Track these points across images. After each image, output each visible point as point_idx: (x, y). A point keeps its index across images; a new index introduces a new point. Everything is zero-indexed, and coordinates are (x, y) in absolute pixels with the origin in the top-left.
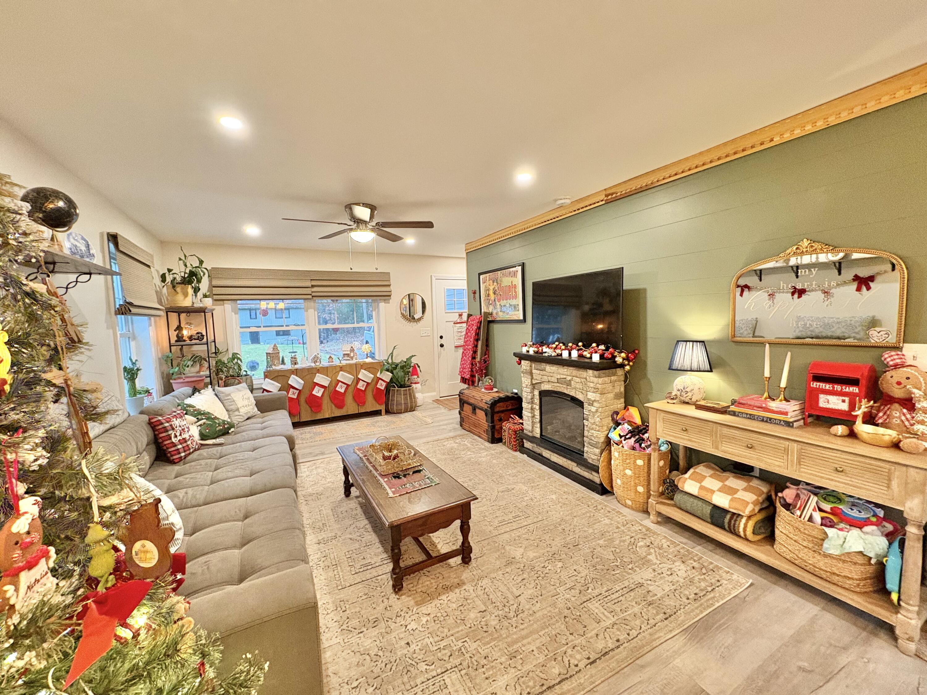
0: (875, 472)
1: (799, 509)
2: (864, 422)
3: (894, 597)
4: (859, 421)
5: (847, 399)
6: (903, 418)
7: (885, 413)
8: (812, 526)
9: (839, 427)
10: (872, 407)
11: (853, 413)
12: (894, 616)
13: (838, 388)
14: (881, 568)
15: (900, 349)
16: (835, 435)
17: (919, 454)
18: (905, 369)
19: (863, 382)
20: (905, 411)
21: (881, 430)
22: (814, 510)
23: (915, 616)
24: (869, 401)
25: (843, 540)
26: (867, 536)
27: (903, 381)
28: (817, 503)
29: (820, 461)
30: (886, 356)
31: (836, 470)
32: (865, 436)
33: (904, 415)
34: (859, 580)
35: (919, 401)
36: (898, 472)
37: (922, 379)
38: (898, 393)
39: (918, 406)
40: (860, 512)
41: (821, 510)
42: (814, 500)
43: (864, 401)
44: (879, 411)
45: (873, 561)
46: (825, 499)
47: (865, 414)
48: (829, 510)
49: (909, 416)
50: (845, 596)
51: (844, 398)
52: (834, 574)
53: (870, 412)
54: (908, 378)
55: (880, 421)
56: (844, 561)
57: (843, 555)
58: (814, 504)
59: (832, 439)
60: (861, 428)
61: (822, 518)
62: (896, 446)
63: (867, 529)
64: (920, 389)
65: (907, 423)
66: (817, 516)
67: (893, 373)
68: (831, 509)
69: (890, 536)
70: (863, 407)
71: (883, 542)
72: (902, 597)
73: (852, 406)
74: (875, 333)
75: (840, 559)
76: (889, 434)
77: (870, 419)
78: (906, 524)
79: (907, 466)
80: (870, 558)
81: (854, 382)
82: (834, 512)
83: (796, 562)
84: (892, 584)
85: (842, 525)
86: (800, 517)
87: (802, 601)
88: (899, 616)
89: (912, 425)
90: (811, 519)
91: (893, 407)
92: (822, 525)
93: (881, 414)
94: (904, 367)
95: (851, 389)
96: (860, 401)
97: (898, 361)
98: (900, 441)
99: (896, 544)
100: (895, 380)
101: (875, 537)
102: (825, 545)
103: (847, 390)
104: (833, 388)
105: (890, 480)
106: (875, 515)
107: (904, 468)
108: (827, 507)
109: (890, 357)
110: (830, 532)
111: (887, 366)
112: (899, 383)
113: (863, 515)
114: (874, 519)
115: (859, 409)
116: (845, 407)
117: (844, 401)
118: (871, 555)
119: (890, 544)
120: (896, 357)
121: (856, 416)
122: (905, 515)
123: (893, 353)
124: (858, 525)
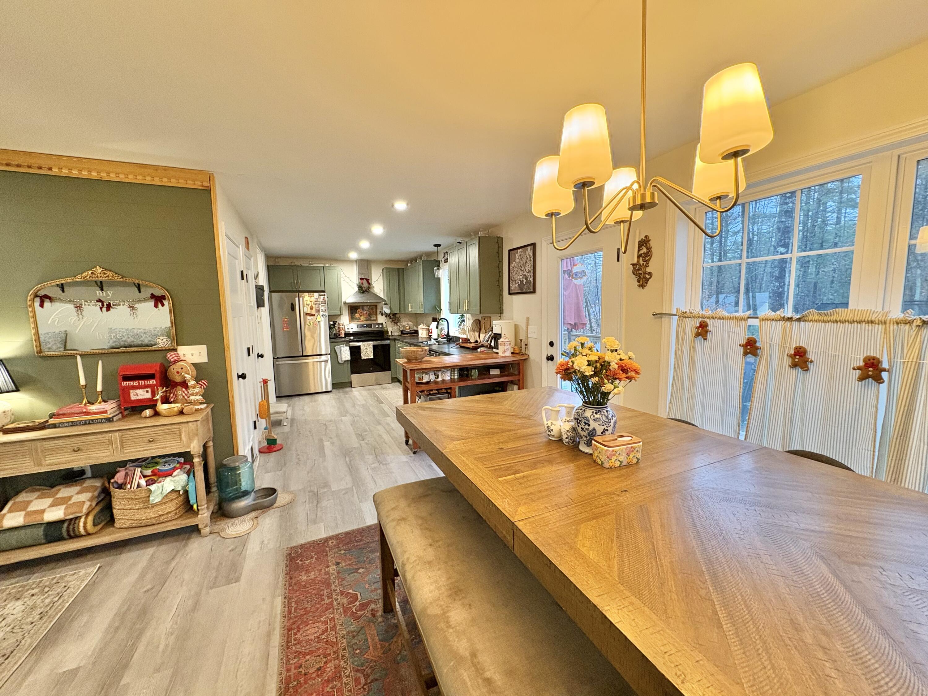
0: (171, 433)
1: (129, 483)
2: (163, 403)
3: (195, 507)
4: (159, 403)
5: (149, 390)
6: (184, 394)
7: (174, 394)
8: (140, 490)
9: (147, 411)
10: (166, 391)
11: (155, 398)
12: (197, 518)
13: (142, 383)
14: (186, 492)
15: (176, 350)
16: (145, 418)
17: (193, 413)
18: (180, 363)
19: (157, 376)
20: (184, 389)
21: (173, 405)
22: (140, 478)
23: (206, 510)
24: (163, 388)
25: (161, 488)
26: (175, 478)
27: (180, 370)
28: (141, 472)
29: (138, 440)
30: (169, 356)
31: (150, 441)
32: (164, 412)
33: (184, 392)
34: (176, 509)
35: (189, 381)
36: (184, 428)
37: (189, 368)
38: (178, 379)
39: (189, 384)
40: (170, 465)
41: (145, 476)
42: (138, 470)
43: (160, 388)
44: (170, 393)
45: (181, 492)
46: (146, 467)
47: (161, 397)
48: (150, 474)
49: (186, 392)
50: (169, 526)
51: (147, 389)
52: (161, 516)
53: (166, 396)
54: (182, 368)
55: (172, 400)
56: (165, 503)
57: (164, 498)
58: (139, 473)
59: (144, 421)
60: (162, 407)
61: (146, 482)
62: (181, 413)
63: (175, 474)
64: (189, 374)
65: (186, 397)
66: (143, 482)
67: (174, 366)
68: (152, 472)
69: (188, 473)
70: (160, 392)
71: (184, 477)
72: (199, 504)
73: (153, 395)
74: (160, 341)
75: (162, 503)
76: (176, 406)
77: (166, 400)
78: (193, 458)
79: (187, 422)
80: (179, 491)
81: (151, 377)
82: (154, 474)
83: (134, 525)
84: (192, 501)
85: (161, 479)
86: (131, 488)
87: (142, 551)
88: (199, 516)
89: (188, 397)
90: (139, 486)
91: (177, 389)
92: (147, 485)
93: (172, 395)
94: (179, 361)
95: (151, 382)
96: (158, 389)
97: (176, 358)
98: (183, 409)
99: (191, 476)
100: (175, 371)
101: (180, 476)
102: (151, 498)
103: (148, 383)
104: (139, 383)
105: (180, 435)
106: (178, 462)
107: (186, 425)
108: (148, 472)
109: (171, 356)
110: (153, 487)
111: (170, 362)
112: (178, 372)
113: (172, 466)
114: (178, 465)
115: (158, 394)
116: (148, 396)
117: (147, 392)
118: (179, 489)
119: (189, 476)
120: (174, 356)
121: (157, 400)
122: (192, 453)
123: (172, 353)
124: (169, 474)
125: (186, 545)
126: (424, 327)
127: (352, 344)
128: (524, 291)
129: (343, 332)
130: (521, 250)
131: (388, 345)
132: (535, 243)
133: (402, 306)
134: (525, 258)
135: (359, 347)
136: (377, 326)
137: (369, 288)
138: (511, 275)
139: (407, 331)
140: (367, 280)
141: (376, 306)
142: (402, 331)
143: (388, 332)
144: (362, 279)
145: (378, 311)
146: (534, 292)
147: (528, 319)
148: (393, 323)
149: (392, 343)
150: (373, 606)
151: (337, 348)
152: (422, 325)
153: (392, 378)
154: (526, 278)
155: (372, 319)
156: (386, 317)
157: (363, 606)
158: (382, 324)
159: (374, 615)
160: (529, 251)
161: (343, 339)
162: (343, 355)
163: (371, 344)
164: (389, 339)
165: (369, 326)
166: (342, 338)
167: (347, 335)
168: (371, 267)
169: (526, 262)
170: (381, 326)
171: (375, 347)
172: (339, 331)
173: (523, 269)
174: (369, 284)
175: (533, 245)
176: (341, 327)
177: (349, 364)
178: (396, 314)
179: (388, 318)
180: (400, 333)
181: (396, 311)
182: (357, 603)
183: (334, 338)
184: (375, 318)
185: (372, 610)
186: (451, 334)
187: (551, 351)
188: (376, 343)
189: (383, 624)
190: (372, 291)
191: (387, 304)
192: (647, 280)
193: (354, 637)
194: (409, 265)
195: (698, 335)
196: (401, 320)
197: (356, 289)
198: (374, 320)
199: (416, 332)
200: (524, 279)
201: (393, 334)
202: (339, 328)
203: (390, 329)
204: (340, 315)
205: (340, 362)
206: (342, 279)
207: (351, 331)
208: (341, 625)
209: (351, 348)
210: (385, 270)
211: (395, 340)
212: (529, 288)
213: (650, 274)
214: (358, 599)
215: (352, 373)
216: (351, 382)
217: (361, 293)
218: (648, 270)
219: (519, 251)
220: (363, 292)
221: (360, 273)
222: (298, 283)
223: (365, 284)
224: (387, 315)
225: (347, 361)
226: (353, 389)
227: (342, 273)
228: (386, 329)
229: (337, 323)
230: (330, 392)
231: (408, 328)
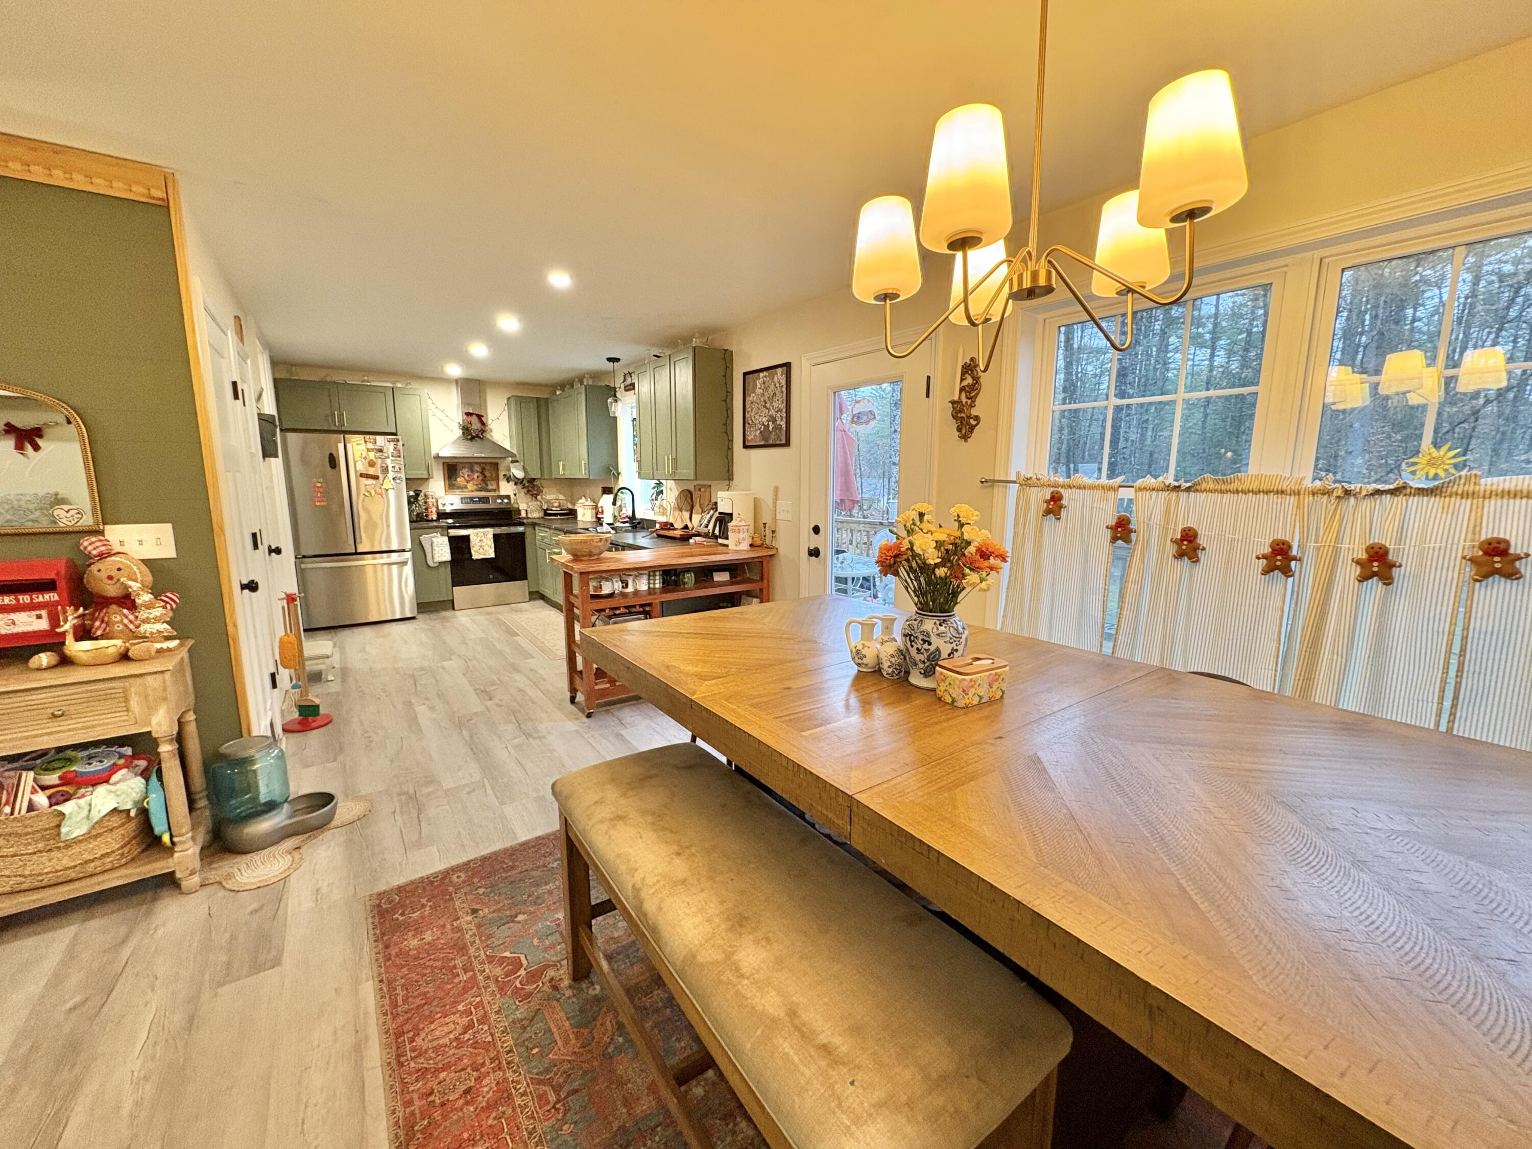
0: (107, 697)
1: (7, 803)
2: (78, 638)
3: (166, 838)
4: (69, 640)
5: (44, 613)
6: (126, 621)
7: (102, 621)
8: (37, 816)
9: (42, 655)
10: (83, 616)
11: (58, 630)
12: (170, 860)
13: (25, 599)
14: (144, 813)
15: (101, 533)
16: (39, 669)
17: (150, 658)
18: (113, 558)
19: (62, 584)
20: (125, 611)
21: (103, 643)
22: (34, 791)
23: (191, 843)
24: (77, 610)
25: (87, 808)
26: (118, 786)
27: (114, 573)
28: (35, 780)
29: (25, 714)
30: (86, 544)
31: (54, 716)
32: (84, 657)
33: (126, 617)
34: (122, 847)
35: (138, 595)
36: (135, 686)
37: (135, 568)
38: (112, 590)
39: (139, 601)
40: (101, 762)
41: (44, 788)
42: (28, 777)
43: (70, 609)
44: (94, 620)
45: (133, 813)
46: (46, 770)
47: (75, 628)
48: (57, 782)
49: (131, 617)
50: (109, 880)
51: (38, 612)
52: (87, 862)
53: (83, 625)
54: (119, 569)
55: (99, 633)
56: (96, 837)
57: (93, 827)
58: (30, 782)
59: (38, 675)
60: (76, 648)
61: (49, 797)
62: (125, 657)
63: (115, 778)
64: (136, 581)
65: (131, 626)
66: (41, 799)
67: (99, 565)
68: (60, 778)
69: (145, 774)
70: (70, 618)
71: (139, 782)
72: (174, 833)
73: (55, 621)
74: (63, 514)
75: (90, 836)
76: (113, 646)
77: (84, 633)
78: (158, 745)
79: (141, 675)
80: (129, 811)
81: (49, 586)
82: (65, 780)
83: (24, 887)
84: (159, 827)
85: (82, 791)
86: (12, 813)
87: (48, 936)
88: (176, 855)
89: (138, 627)
90: (31, 807)
91: (110, 610)
92: (51, 806)
93: (97, 624)
94: (110, 555)
95: (47, 596)
96: (65, 612)
97: (103, 548)
98: (128, 650)
99: (154, 778)
100: (103, 575)
101: (127, 783)
102: (64, 830)
103: (41, 599)
104: (18, 600)
105: (126, 700)
106: (121, 756)
107: (139, 680)
108: (52, 778)
109: (90, 545)
110: (67, 808)
111: (89, 556)
112: (110, 578)
113: (107, 763)
114: (122, 762)
115: (66, 621)
116: (43, 625)
117: (39, 617)
118: (128, 806)
119: (147, 780)
120: (99, 544)
121: (64, 634)
122: (154, 735)
123: (94, 539)
124: (103, 779)
125: (149, 913)
126: (587, 503)
127: (454, 532)
128: (771, 442)
129: (434, 510)
130: (765, 373)
131: (522, 535)
132: (790, 363)
133: (545, 465)
134: (772, 387)
135: (467, 538)
136: (499, 501)
137: (483, 431)
138: (747, 416)
139: (555, 510)
140: (480, 417)
141: (496, 464)
142: (545, 511)
143: (519, 511)
144: (468, 414)
145: (501, 476)
146: (787, 444)
147: (776, 489)
148: (528, 496)
149: (529, 531)
150: (551, 973)
151: (425, 539)
152: (583, 500)
153: (530, 593)
154: (774, 420)
155: (490, 487)
156: (516, 484)
157: (534, 976)
158: (508, 497)
159: (555, 988)
160: (780, 373)
161: (435, 524)
162: (436, 552)
163: (490, 532)
164: (522, 524)
165: (485, 500)
166: (432, 521)
167: (442, 515)
168: (485, 390)
169: (775, 394)
170: (506, 501)
171: (496, 537)
172: (426, 509)
173: (768, 405)
174: (483, 424)
175: (787, 366)
176: (430, 500)
177: (449, 569)
178: (534, 479)
179: (520, 487)
180: (541, 514)
181: (534, 474)
182: (522, 972)
183: (417, 521)
184: (494, 487)
185: (552, 979)
186: (638, 516)
187: (815, 541)
188: (498, 530)
189: (574, 1000)
190: (488, 436)
191: (517, 461)
192: (972, 428)
193: (524, 1028)
194: (558, 393)
195: (1048, 512)
196: (544, 490)
197: (459, 433)
198: (494, 490)
199: (572, 513)
200: (771, 423)
201: (529, 516)
202: (426, 502)
203: (523, 507)
204: (427, 479)
205: (431, 563)
206: (430, 413)
207: (448, 509)
208: (498, 1012)
209: (453, 541)
210: (512, 401)
211: (534, 525)
212: (779, 438)
213: (977, 418)
214: (522, 965)
215: (455, 583)
216: (453, 601)
217: (467, 439)
218: (974, 412)
219: (761, 375)
220: (473, 438)
221: (465, 403)
222: (341, 415)
223: (476, 425)
224: (518, 482)
225: (444, 562)
226: (457, 613)
227: (429, 401)
228: (516, 506)
229: (422, 494)
230: (413, 618)
231: (556, 504)
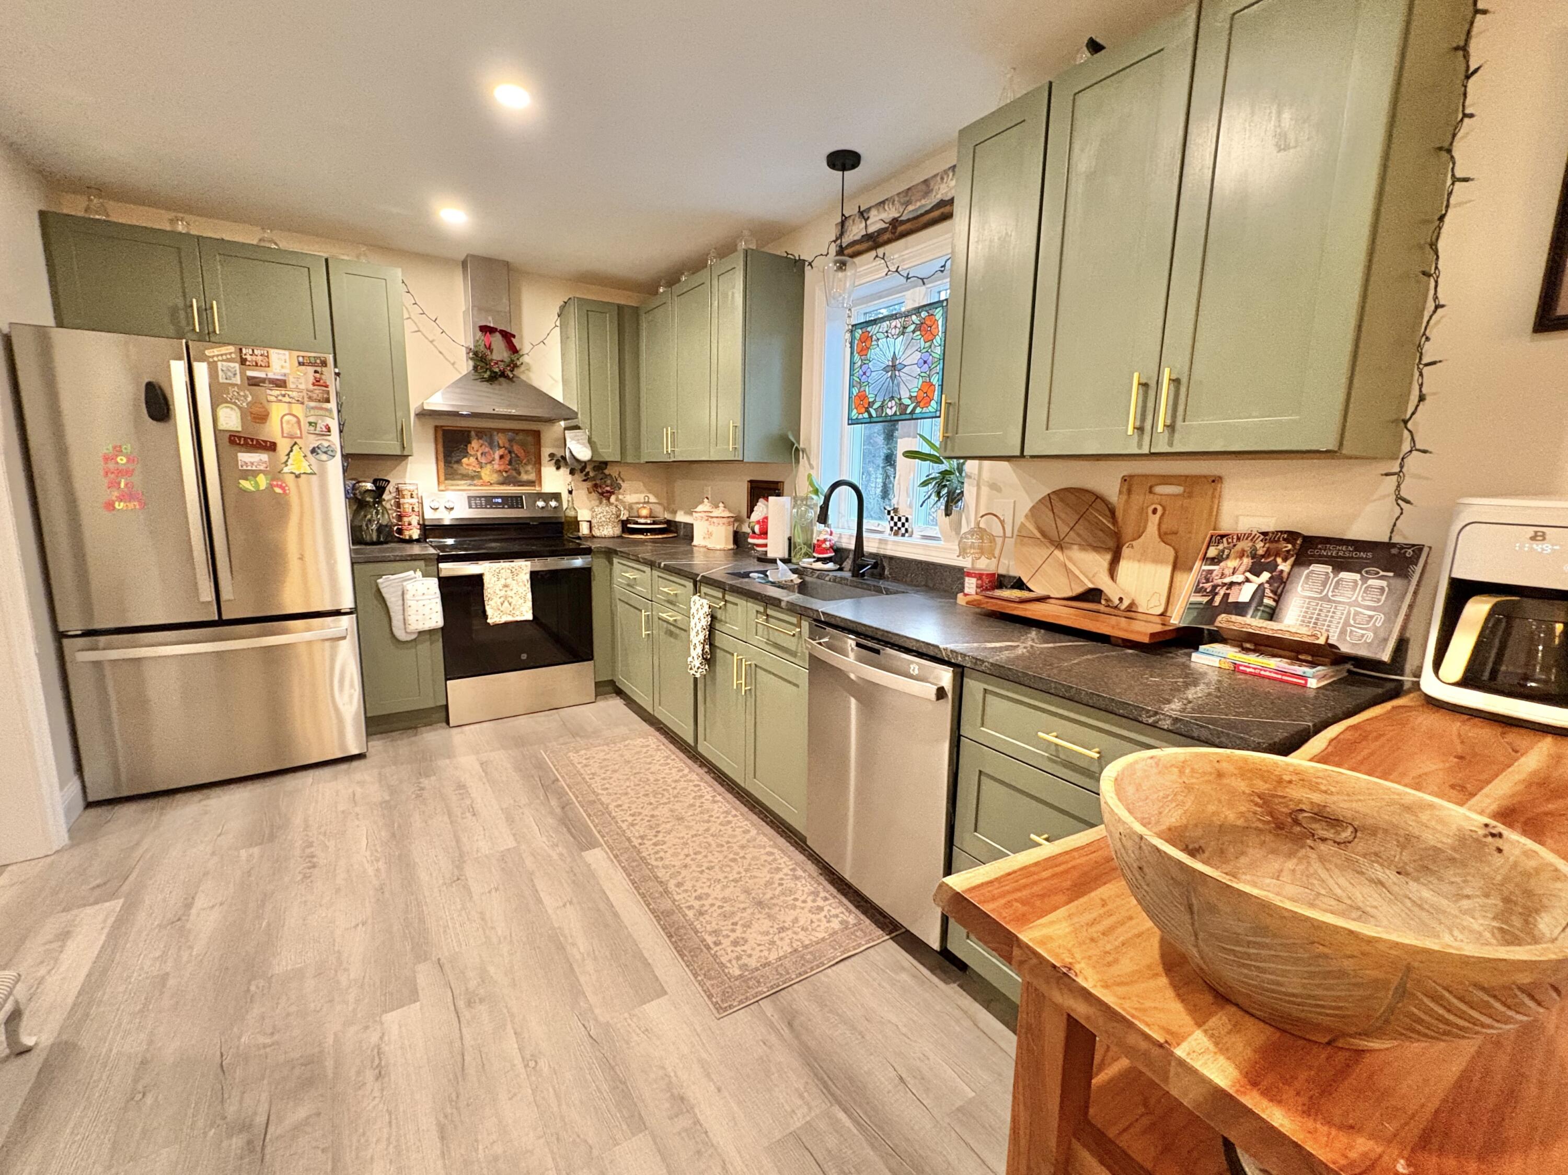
126: (716, 513)
127: (450, 569)
129: (414, 520)
131: (585, 573)
133: (629, 434)
135: (478, 580)
136: (541, 504)
137: (514, 366)
139: (644, 522)
140: (508, 337)
141: (537, 435)
142: (624, 523)
143: (575, 523)
144: (485, 329)
145: (546, 452)
148: (594, 495)
149: (598, 565)
151: (389, 584)
152: (705, 507)
153: (596, 683)
155: (524, 477)
156: (572, 472)
158: (557, 496)
161: (416, 549)
162: (410, 612)
163: (524, 567)
164: (588, 551)
165: (514, 501)
166: (410, 541)
167: (430, 530)
168: (519, 289)
170: (553, 504)
171: (534, 575)
172: (400, 517)
174: (514, 350)
176: (407, 501)
177: (439, 645)
178: (606, 463)
179: (579, 477)
180: (617, 531)
181: (610, 453)
183: (378, 543)
184: (532, 477)
186: (870, 547)
188: (540, 565)
190: (523, 377)
191: (577, 427)
194: (661, 290)
196: (624, 485)
197: (465, 366)
198: (531, 483)
199: (683, 534)
201: (596, 532)
202: (398, 505)
203: (583, 515)
204: (403, 457)
205: (400, 634)
206: (409, 326)
207: (447, 519)
209: (449, 586)
210: (573, 311)
211: (609, 554)
215: (450, 674)
216: (446, 707)
217: (483, 380)
220: (494, 378)
221: (478, 307)
222: (205, 310)
223: (500, 353)
224: (577, 468)
225: (431, 632)
226: (457, 737)
227: (408, 300)
228: (571, 513)
229: (391, 488)
230: (360, 756)
231: (644, 512)
